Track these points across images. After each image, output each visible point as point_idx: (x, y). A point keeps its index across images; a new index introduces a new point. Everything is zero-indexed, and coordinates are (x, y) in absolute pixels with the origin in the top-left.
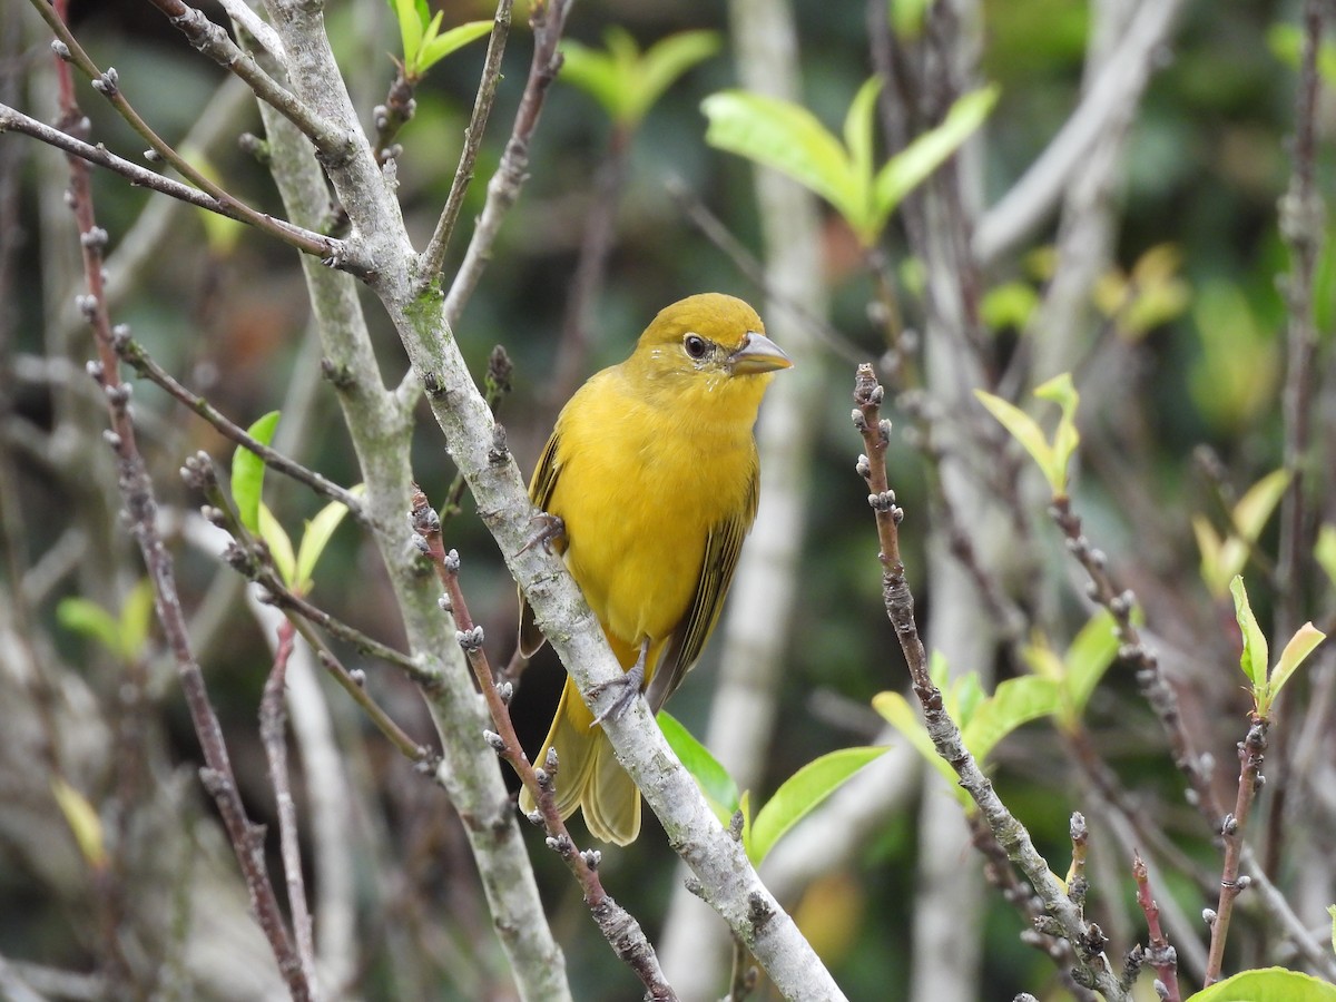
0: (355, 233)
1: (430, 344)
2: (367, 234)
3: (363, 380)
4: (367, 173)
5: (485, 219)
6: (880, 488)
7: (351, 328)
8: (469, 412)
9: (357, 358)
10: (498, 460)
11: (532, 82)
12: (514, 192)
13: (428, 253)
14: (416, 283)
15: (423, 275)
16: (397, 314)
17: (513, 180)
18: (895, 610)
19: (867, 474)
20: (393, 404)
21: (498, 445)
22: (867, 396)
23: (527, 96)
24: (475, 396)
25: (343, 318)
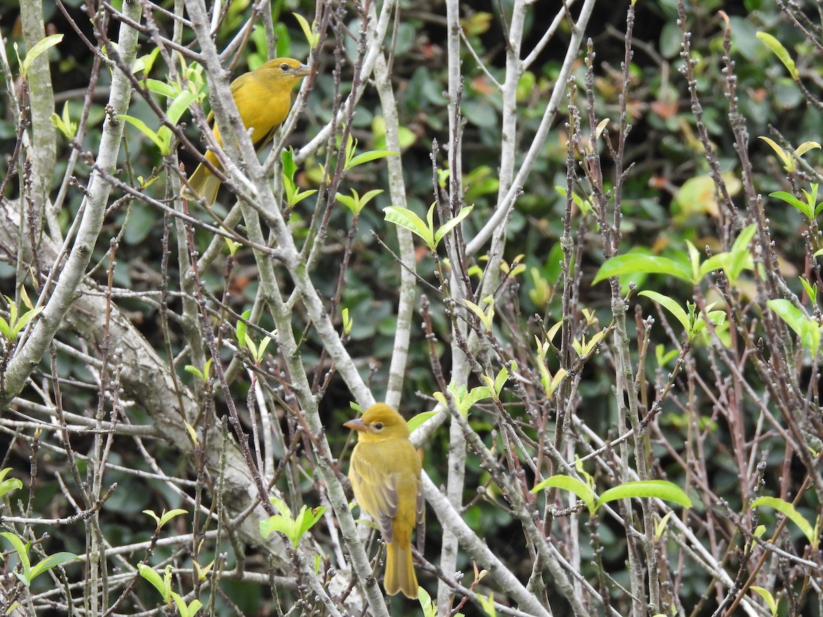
0: (279, 247)
1: (302, 281)
2: (283, 247)
3: (276, 300)
4: (282, 229)
5: (314, 249)
6: (429, 333)
7: (272, 284)
8: (314, 302)
9: (274, 293)
10: (324, 317)
11: (327, 207)
12: (322, 241)
13: (301, 253)
14: (298, 263)
15: (300, 260)
16: (292, 272)
17: (322, 238)
18: (436, 370)
19: (425, 328)
20: (286, 307)
21: (323, 312)
22: (424, 304)
23: (326, 212)
24: (316, 297)
25: (270, 281)
